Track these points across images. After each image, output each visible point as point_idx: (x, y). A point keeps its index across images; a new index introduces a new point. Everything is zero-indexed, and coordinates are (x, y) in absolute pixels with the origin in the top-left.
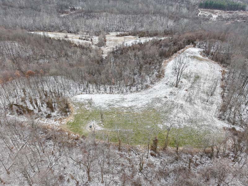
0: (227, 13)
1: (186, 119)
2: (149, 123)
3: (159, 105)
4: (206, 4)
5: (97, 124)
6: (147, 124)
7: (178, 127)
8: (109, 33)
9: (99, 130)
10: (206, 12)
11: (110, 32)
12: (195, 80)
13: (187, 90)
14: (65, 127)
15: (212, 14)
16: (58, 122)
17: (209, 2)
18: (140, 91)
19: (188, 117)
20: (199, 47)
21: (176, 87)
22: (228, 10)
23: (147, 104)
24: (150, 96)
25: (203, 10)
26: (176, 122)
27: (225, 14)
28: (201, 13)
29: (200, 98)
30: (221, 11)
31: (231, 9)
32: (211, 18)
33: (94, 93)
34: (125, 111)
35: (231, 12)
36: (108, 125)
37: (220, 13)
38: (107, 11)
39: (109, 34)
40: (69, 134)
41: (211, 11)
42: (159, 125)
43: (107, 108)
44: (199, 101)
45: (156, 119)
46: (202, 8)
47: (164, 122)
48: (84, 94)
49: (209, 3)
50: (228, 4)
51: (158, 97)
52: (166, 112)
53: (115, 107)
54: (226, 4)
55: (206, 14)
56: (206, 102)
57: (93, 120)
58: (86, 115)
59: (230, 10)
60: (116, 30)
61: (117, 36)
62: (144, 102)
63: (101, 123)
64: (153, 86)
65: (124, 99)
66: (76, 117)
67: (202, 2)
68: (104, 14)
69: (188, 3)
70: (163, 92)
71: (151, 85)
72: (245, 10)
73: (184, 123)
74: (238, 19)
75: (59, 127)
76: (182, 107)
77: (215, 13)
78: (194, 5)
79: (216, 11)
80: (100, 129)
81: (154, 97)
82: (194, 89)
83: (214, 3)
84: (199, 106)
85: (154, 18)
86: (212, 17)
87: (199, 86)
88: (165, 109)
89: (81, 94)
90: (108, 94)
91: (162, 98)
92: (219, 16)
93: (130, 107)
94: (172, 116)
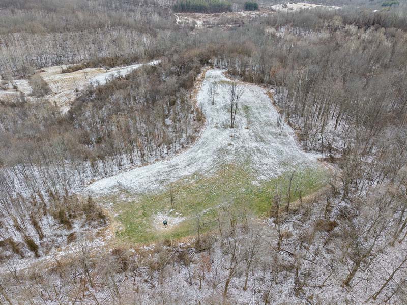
0: (213, 16)
1: (276, 163)
2: (239, 185)
3: (230, 157)
4: (181, 5)
5: (168, 216)
6: (238, 187)
7: (276, 176)
8: (43, 69)
9: (180, 223)
10: (186, 18)
11: (42, 67)
12: (246, 112)
13: (247, 128)
14: (119, 243)
15: (196, 20)
16: (98, 240)
17: (184, 2)
18: (187, 147)
19: (276, 160)
20: (218, 67)
21: (232, 127)
22: (212, 12)
23: (214, 161)
24: (208, 150)
25: (180, 15)
26: (270, 172)
27: (212, 19)
28: (179, 19)
29: (270, 133)
30: (204, 14)
31: (215, 11)
32: (196, 26)
33: (114, 173)
34: (193, 181)
35: (218, 15)
36: (187, 210)
37: (204, 18)
38: (23, 30)
39: (43, 71)
40: (137, 250)
41: (192, 15)
42: (254, 183)
43: (161, 188)
44: (270, 136)
45: (244, 177)
46: (177, 12)
47: (256, 176)
48: (98, 180)
49: (185, 5)
50: (210, 4)
51: (219, 147)
52: (247, 163)
53: (171, 181)
54: (207, 4)
55: (186, 20)
56: (279, 136)
57: (156, 213)
58: (137, 211)
59: (215, 13)
60: (53, 62)
61: (63, 72)
62: (208, 161)
63: (174, 212)
64: (199, 134)
65: (173, 166)
66: (123, 219)
67: (175, 2)
68: (17, 35)
69: (156, 5)
70: (221, 139)
71: (196, 134)
72: (231, 11)
73: (278, 170)
74: (229, 24)
75: (107, 247)
76: (259, 150)
77: (198, 18)
78: (166, 9)
79: (198, 14)
80: (181, 221)
81: (215, 149)
82: (254, 124)
83: (192, 3)
84: (276, 143)
85: (115, 33)
86: (196, 24)
87: (256, 118)
88: (242, 160)
89: (94, 181)
90: (141, 167)
91: (225, 147)
92: (204, 22)
93: (195, 174)
94: (258, 166)
